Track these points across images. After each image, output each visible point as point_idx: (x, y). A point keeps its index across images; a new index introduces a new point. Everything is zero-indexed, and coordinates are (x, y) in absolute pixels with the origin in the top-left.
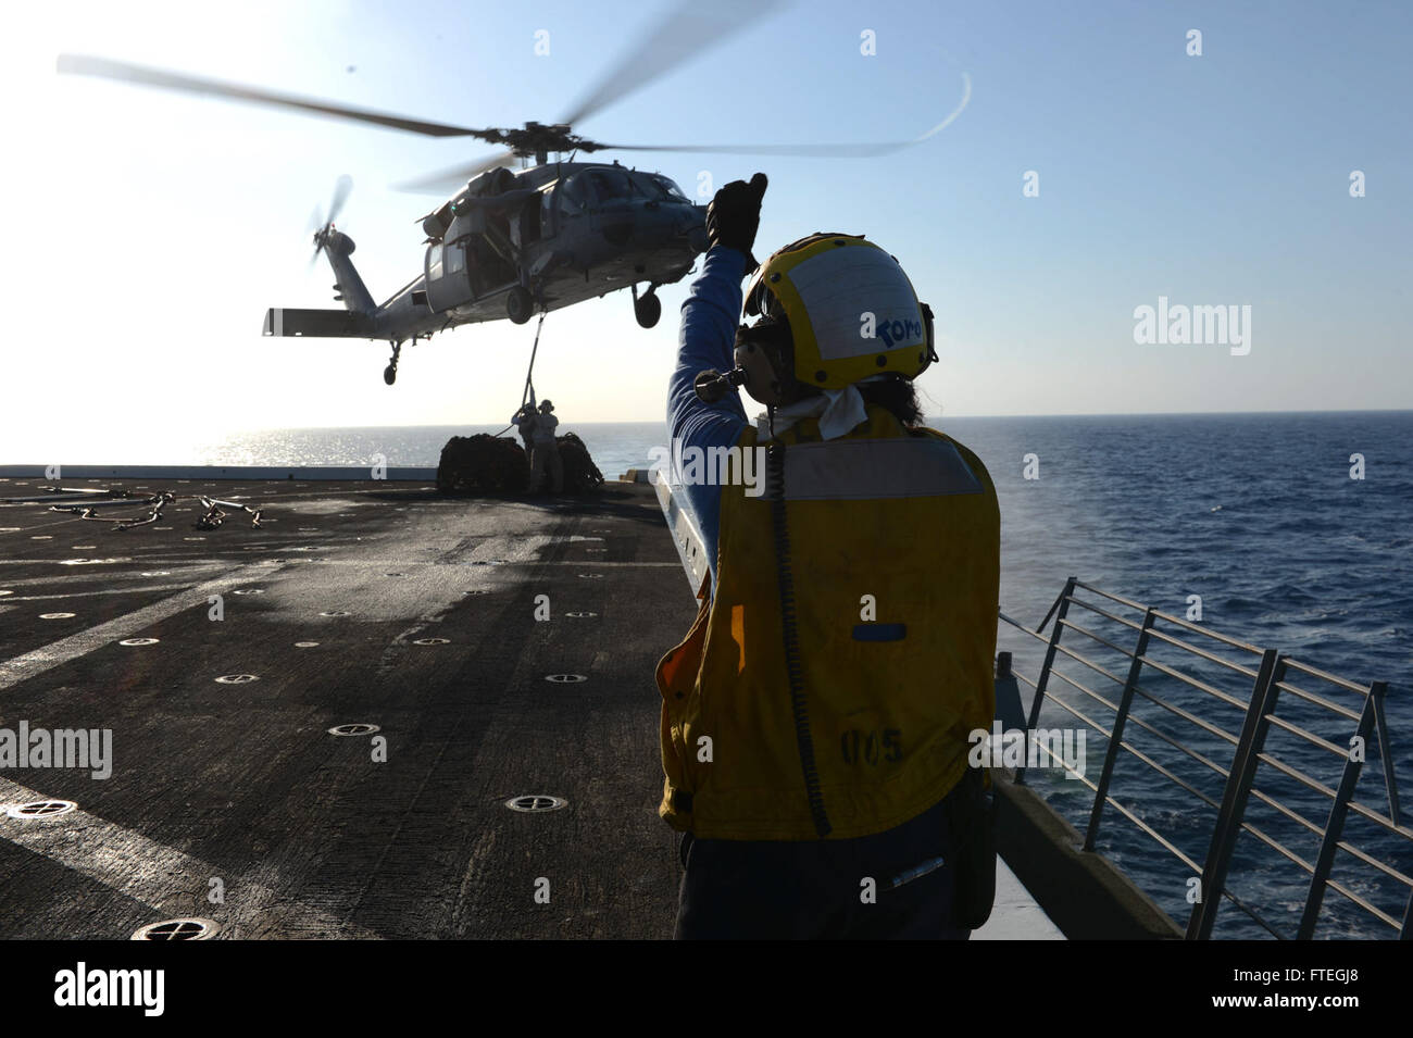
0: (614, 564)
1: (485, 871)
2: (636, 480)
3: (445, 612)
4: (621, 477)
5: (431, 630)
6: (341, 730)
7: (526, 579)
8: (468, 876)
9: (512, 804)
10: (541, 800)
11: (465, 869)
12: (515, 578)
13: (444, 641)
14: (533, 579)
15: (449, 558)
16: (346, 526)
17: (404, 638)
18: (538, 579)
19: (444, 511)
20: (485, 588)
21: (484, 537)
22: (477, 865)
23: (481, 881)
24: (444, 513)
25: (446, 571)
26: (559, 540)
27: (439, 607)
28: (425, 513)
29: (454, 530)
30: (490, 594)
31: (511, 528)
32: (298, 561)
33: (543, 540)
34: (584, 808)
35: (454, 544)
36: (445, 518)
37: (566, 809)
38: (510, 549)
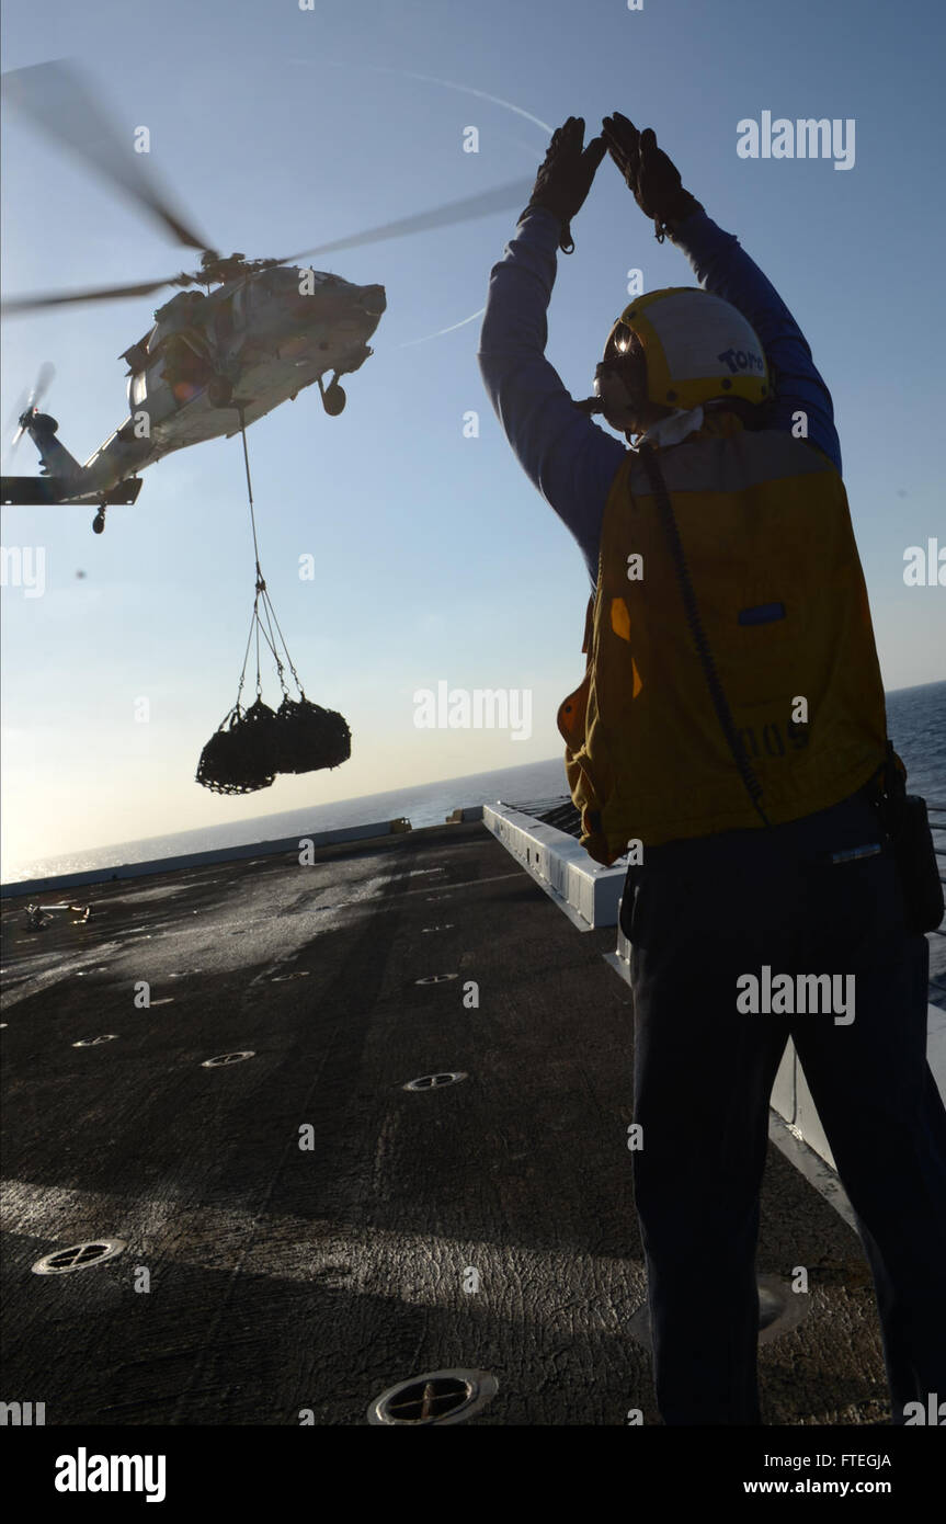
0: (460, 885)
1: (397, 1144)
2: (463, 819)
3: (298, 951)
4: (447, 819)
5: (286, 968)
6: (215, 1062)
7: (374, 911)
8: (380, 1152)
9: (410, 1086)
10: (438, 1078)
11: (376, 1148)
12: (362, 913)
13: (303, 974)
14: (381, 911)
15: (290, 910)
16: (178, 905)
17: (261, 979)
18: (386, 910)
19: (277, 876)
20: (335, 926)
21: (323, 888)
22: (387, 1141)
23: (395, 1154)
24: (276, 878)
25: (291, 920)
26: (399, 877)
27: (291, 948)
28: (258, 881)
29: (293, 889)
30: (340, 930)
31: (348, 876)
32: (137, 939)
33: (381, 881)
34: (485, 1076)
35: (294, 899)
36: (279, 881)
37: (467, 1080)
38: (351, 893)
